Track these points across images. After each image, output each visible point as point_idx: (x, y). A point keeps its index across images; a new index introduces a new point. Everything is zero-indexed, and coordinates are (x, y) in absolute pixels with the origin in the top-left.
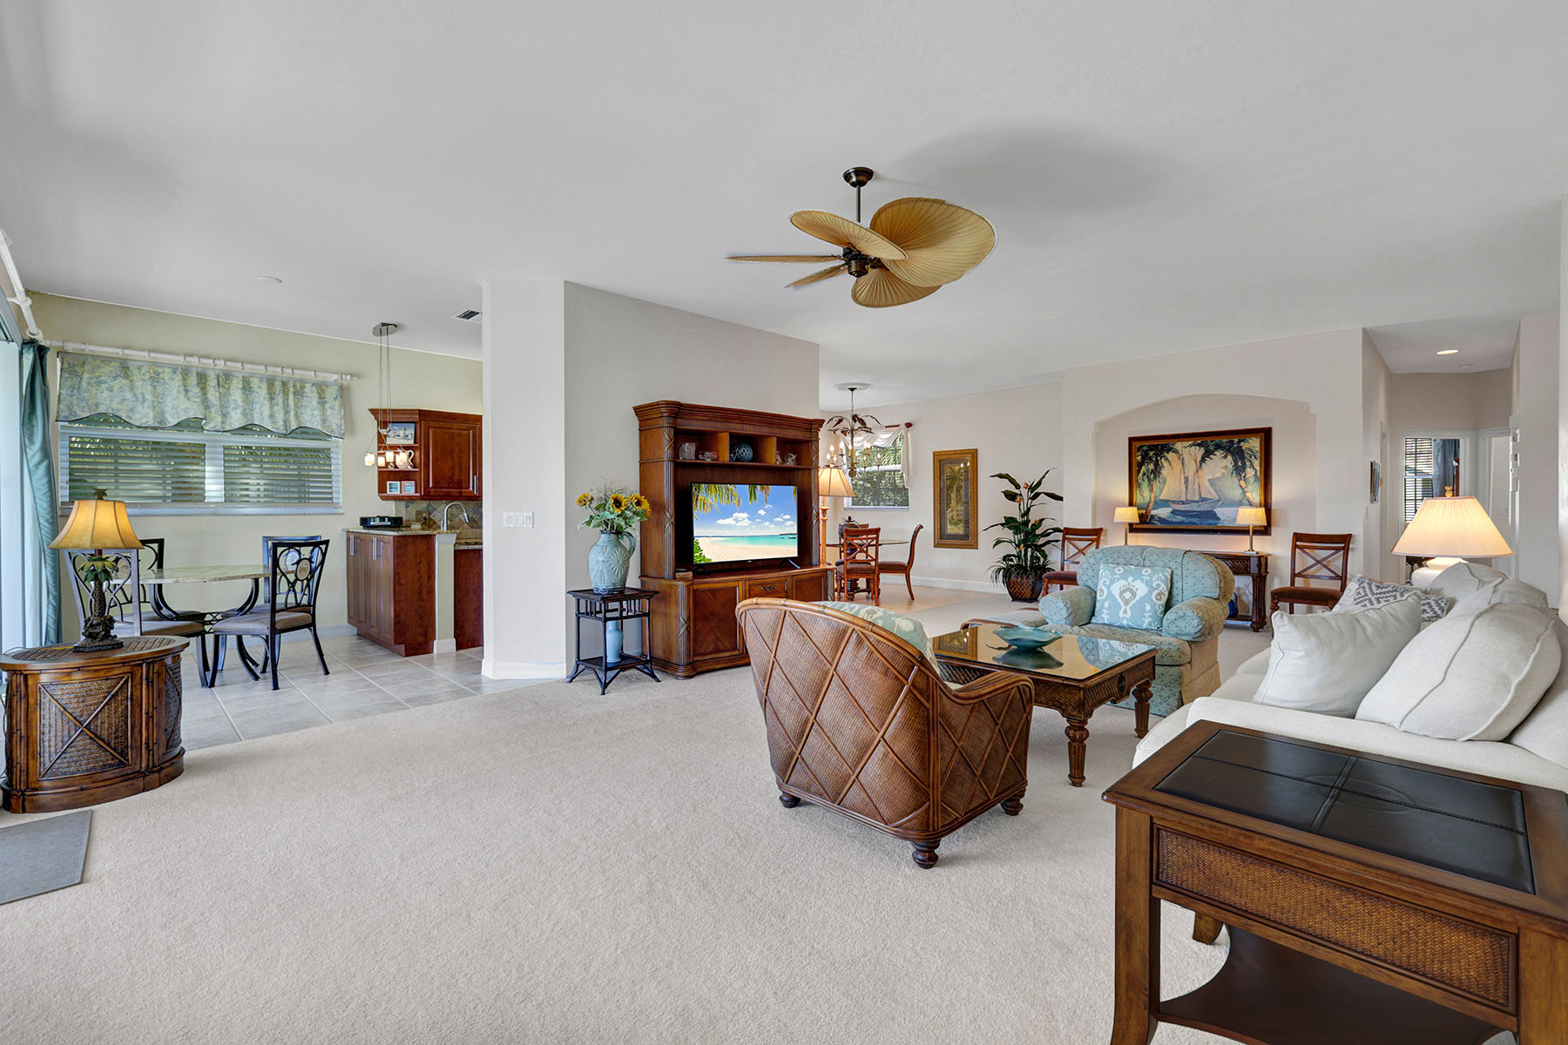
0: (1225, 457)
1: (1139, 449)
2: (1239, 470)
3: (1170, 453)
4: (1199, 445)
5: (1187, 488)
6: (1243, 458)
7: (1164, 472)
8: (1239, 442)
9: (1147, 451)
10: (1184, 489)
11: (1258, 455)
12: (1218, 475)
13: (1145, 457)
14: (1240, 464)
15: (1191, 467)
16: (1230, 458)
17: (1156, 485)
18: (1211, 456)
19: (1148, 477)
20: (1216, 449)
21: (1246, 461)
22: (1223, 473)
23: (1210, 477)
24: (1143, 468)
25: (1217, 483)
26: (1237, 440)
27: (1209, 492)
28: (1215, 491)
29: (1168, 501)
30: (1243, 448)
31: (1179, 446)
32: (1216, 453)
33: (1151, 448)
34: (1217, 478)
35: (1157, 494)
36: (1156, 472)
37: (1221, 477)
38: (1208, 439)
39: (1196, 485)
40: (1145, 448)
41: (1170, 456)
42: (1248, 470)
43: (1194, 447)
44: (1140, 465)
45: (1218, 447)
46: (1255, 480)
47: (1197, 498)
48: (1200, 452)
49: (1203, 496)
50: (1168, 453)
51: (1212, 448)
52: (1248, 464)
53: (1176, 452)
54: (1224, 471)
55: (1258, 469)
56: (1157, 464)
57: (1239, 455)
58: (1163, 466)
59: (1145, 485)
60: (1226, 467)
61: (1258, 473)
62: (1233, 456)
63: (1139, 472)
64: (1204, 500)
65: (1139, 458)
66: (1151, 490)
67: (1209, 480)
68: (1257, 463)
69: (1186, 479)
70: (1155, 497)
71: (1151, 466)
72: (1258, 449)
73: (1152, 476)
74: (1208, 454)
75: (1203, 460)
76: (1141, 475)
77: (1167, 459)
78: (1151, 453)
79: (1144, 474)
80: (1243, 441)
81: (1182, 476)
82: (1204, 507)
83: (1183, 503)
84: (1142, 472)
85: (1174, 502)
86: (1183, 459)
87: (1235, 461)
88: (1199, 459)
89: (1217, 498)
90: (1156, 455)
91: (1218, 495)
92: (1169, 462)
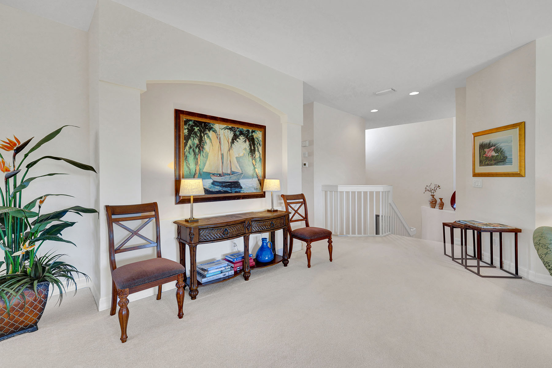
0: (245, 141)
1: (186, 122)
2: (252, 152)
3: (211, 131)
4: (230, 129)
5: (223, 163)
6: (254, 144)
7: (207, 147)
8: (253, 132)
9: (192, 126)
10: (221, 164)
11: (261, 143)
12: (241, 155)
13: (191, 131)
14: (253, 148)
15: (225, 145)
16: (247, 142)
17: (201, 158)
18: (238, 139)
19: (193, 150)
20: (240, 135)
21: (256, 146)
22: (244, 154)
23: (237, 156)
24: (190, 142)
25: (241, 160)
26: (251, 130)
27: (237, 167)
28: (240, 166)
29: (210, 173)
30: (254, 137)
31: (217, 126)
32: (240, 137)
33: (197, 123)
34: (241, 157)
35: (201, 168)
36: (200, 146)
37: (243, 156)
38: (236, 126)
39: (229, 162)
40: (191, 123)
41: (211, 133)
42: (257, 153)
43: (227, 130)
44: (187, 138)
45: (241, 133)
46: (260, 160)
47: (229, 172)
48: (231, 135)
49: (233, 170)
50: (209, 131)
51: (238, 133)
52: (256, 148)
53: (215, 131)
54: (244, 151)
55: (261, 152)
56: (201, 140)
57: (252, 140)
58: (206, 142)
59: (191, 158)
60: (245, 149)
61: (261, 156)
62: (249, 141)
63: (186, 145)
64: (233, 173)
65: (186, 131)
66: (196, 164)
67: (236, 158)
68: (260, 148)
69: (222, 155)
70: (200, 169)
71: (196, 141)
72: (261, 139)
73: (197, 150)
74: (235, 138)
75: (233, 142)
76: (187, 148)
77: (208, 137)
78: (196, 129)
79: (190, 147)
80: (254, 132)
81: (220, 154)
82: (233, 179)
83: (220, 175)
84: (188, 145)
85: (214, 174)
86: (220, 139)
87: (250, 145)
88: (230, 141)
89: (241, 172)
90: (200, 131)
91: (241, 169)
92: (210, 139)
